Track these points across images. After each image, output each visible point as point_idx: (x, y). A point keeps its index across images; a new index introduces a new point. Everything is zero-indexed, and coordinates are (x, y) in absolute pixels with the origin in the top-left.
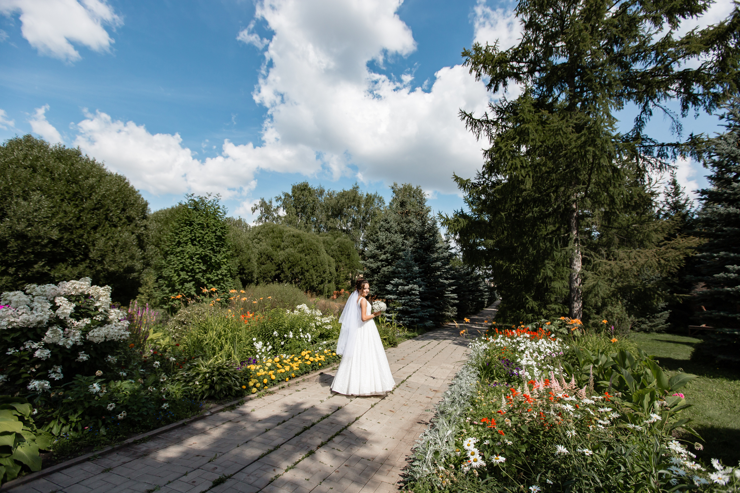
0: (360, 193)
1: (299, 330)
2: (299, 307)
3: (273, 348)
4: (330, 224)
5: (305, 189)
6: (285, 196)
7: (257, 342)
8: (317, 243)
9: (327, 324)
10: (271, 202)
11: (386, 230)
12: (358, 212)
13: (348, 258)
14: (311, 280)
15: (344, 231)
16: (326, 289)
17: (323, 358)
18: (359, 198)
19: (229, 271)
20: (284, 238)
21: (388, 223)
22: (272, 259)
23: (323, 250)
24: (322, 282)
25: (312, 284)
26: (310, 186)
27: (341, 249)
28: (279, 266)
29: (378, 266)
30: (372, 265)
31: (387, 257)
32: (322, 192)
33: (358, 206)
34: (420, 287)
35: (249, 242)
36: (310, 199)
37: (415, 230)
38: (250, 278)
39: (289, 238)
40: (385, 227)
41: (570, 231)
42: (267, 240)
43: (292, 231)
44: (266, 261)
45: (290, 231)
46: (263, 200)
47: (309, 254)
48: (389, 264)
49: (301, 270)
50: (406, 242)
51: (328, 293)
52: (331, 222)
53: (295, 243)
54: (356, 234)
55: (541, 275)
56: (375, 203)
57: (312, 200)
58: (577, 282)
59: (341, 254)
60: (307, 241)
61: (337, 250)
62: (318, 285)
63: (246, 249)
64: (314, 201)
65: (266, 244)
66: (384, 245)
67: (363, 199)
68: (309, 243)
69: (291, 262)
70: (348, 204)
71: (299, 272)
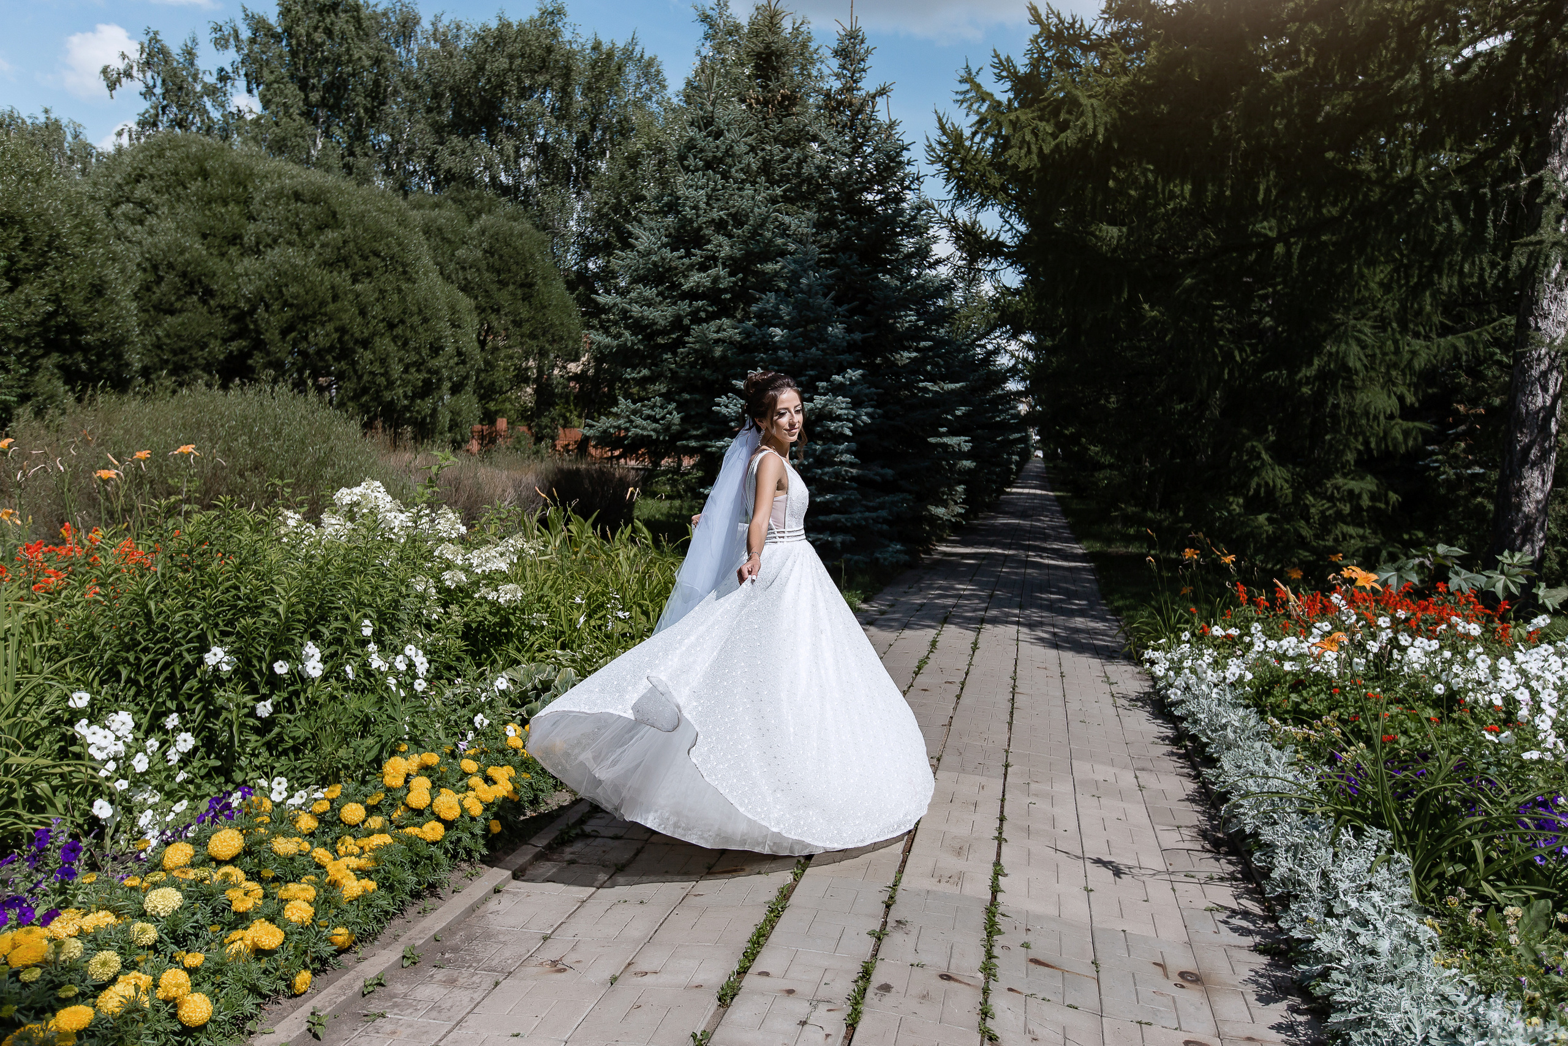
0: (568, 36)
1: (358, 628)
2: (345, 496)
3: (208, 742)
4: (447, 161)
5: (334, 7)
6: (255, 28)
7: (95, 714)
8: (401, 231)
9: (493, 579)
10: (190, 54)
11: (708, 165)
12: (562, 114)
13: (526, 298)
14: (382, 381)
15: (505, 190)
16: (445, 417)
18: (569, 56)
20: (255, 207)
21: (718, 134)
22: (209, 293)
23: (427, 260)
24: (427, 389)
25: (388, 396)
27: (495, 260)
28: (241, 322)
29: (678, 319)
30: (651, 313)
31: (716, 280)
32: (407, 27)
33: (565, 93)
34: (856, 404)
35: (94, 211)
36: (361, 51)
37: (824, 171)
38: (108, 364)
39: (277, 203)
40: (702, 151)
41: (1543, 164)
42: (181, 209)
43: (292, 177)
44: (179, 299)
45: (279, 177)
46: (154, 39)
47: (369, 275)
48: (725, 311)
49: (340, 340)
50: (787, 219)
51: (450, 430)
52: (453, 153)
53: (306, 227)
54: (551, 202)
55: (1316, 362)
56: (627, 82)
57: (369, 57)
58: (1545, 389)
59: (499, 282)
60: (359, 219)
61: (483, 265)
62: (412, 399)
63: (76, 239)
64: (378, 62)
65: (173, 226)
66: (700, 228)
67: (581, 65)
68: (365, 230)
69: (291, 306)
70: (519, 80)
71: (332, 348)
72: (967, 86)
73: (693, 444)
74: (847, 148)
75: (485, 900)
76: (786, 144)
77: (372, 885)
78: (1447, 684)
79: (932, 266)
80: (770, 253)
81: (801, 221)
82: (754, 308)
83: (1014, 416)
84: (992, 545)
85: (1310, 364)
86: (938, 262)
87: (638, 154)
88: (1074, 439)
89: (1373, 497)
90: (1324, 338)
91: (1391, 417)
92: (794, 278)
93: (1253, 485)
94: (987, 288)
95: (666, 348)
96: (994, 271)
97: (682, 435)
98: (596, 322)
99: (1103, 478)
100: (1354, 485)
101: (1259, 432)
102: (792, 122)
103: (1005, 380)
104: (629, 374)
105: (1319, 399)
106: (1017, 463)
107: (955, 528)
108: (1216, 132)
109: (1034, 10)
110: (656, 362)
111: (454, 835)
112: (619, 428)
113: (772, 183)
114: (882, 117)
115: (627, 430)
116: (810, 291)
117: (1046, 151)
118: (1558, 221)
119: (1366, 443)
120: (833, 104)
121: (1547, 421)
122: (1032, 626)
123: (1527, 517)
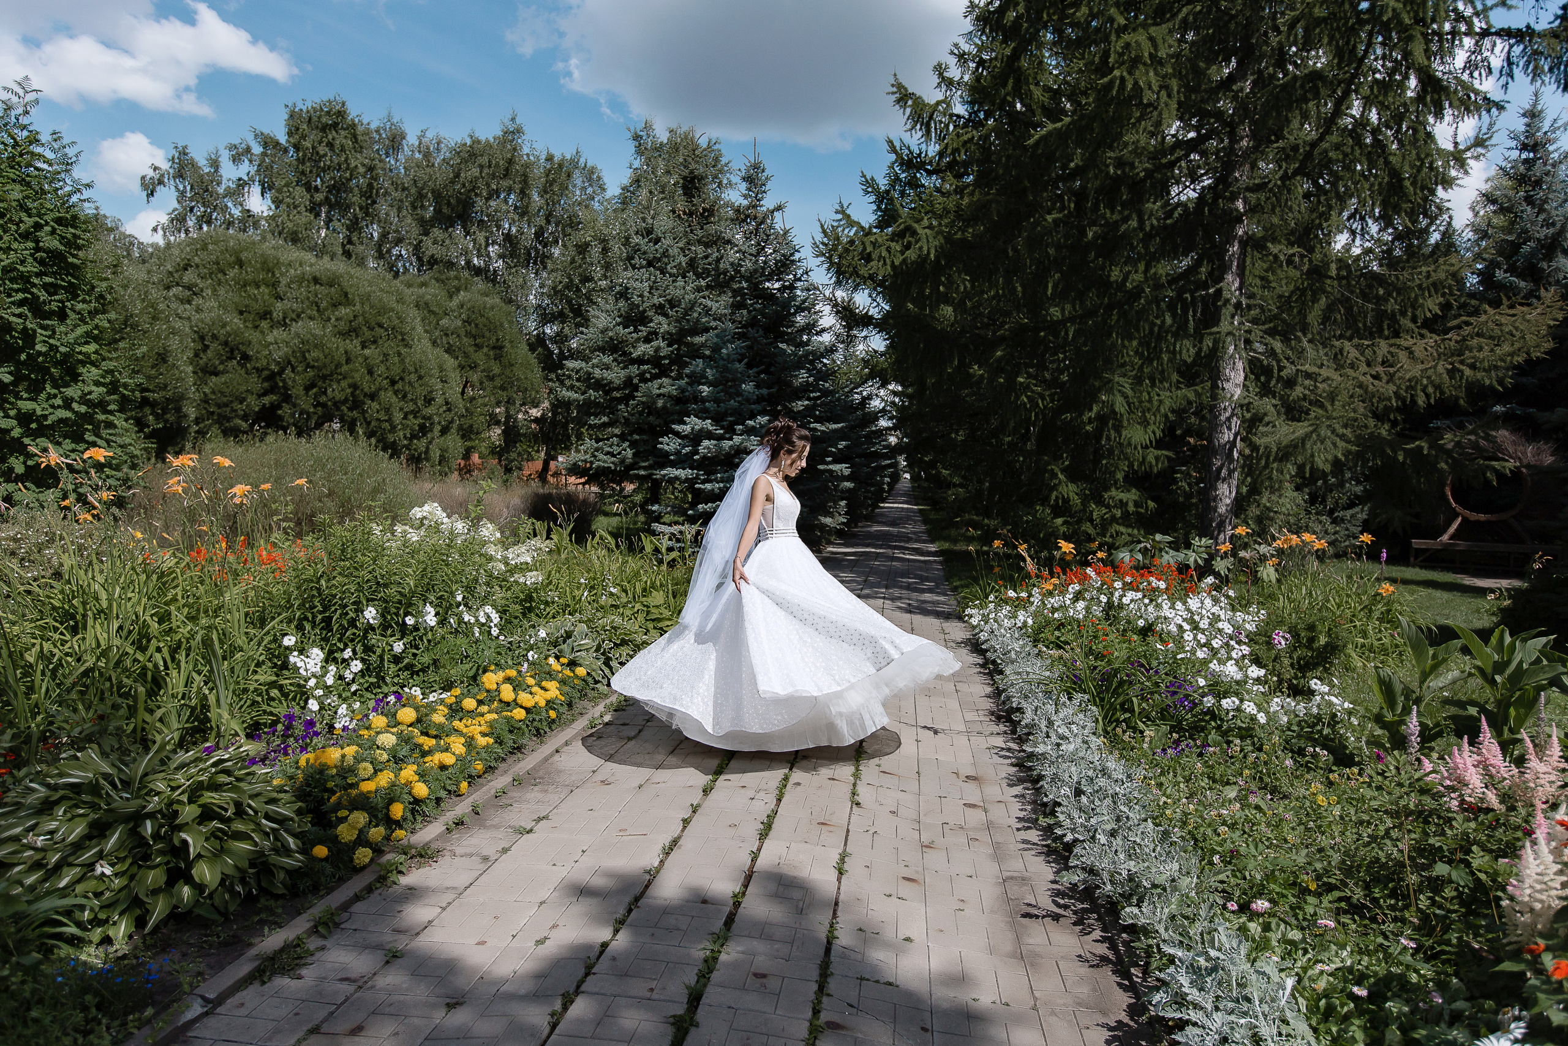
0: (526, 150)
1: (453, 595)
2: (417, 512)
3: (367, 669)
4: (430, 249)
5: (335, 126)
6: (265, 145)
7: (300, 649)
8: (399, 307)
9: (524, 568)
10: (215, 164)
11: (650, 264)
12: (523, 212)
13: (497, 358)
14: (387, 425)
15: (478, 271)
16: (436, 454)
17: (553, 690)
18: (527, 165)
19: (113, 387)
20: (282, 289)
21: (657, 241)
22: (246, 357)
23: (420, 329)
24: (423, 430)
26: (353, 112)
27: (472, 328)
28: (272, 380)
29: (629, 379)
30: (609, 375)
31: (657, 350)
32: (395, 141)
33: (523, 193)
35: (155, 294)
36: (357, 161)
37: (736, 266)
38: (171, 417)
39: (300, 286)
40: (645, 253)
41: (1222, 279)
42: (222, 291)
43: (311, 265)
44: (222, 363)
45: (301, 265)
46: (184, 153)
47: (375, 342)
48: (664, 372)
49: (353, 394)
50: (709, 303)
51: (440, 463)
52: (435, 242)
53: (324, 305)
54: (515, 281)
55: (1095, 409)
56: (575, 186)
57: (363, 165)
58: (1229, 429)
59: (476, 345)
60: (366, 298)
61: (462, 332)
62: (411, 439)
63: (145, 317)
64: (371, 169)
65: (216, 305)
66: (645, 311)
67: (537, 172)
68: (371, 307)
69: (313, 367)
70: (488, 185)
71: (346, 400)
72: (840, 216)
73: (642, 473)
74: (754, 250)
75: (551, 755)
76: (707, 245)
77: (491, 741)
78: (1146, 620)
79: (819, 333)
80: (699, 329)
81: (720, 304)
82: (687, 371)
83: (885, 447)
84: (867, 546)
85: (1091, 410)
86: (823, 330)
87: (587, 244)
88: (932, 464)
89: (1137, 504)
90: (1099, 390)
91: (1147, 447)
92: (716, 349)
93: (1053, 497)
94: (860, 348)
95: (619, 400)
96: (865, 337)
97: (634, 466)
98: (553, 376)
99: (951, 495)
100: (1123, 496)
101: (1057, 458)
102: (712, 228)
103: (877, 419)
104: (593, 421)
105: (1098, 435)
106: (889, 484)
107: (840, 533)
108: (1011, 253)
109: (890, 142)
110: (613, 411)
111: (531, 717)
112: (585, 461)
113: (698, 276)
114: (779, 225)
115: (592, 463)
116: (729, 359)
117: (897, 263)
118: (1233, 317)
119: (1131, 465)
120: (741, 216)
121: (1231, 450)
122: (893, 599)
123: (1220, 515)
